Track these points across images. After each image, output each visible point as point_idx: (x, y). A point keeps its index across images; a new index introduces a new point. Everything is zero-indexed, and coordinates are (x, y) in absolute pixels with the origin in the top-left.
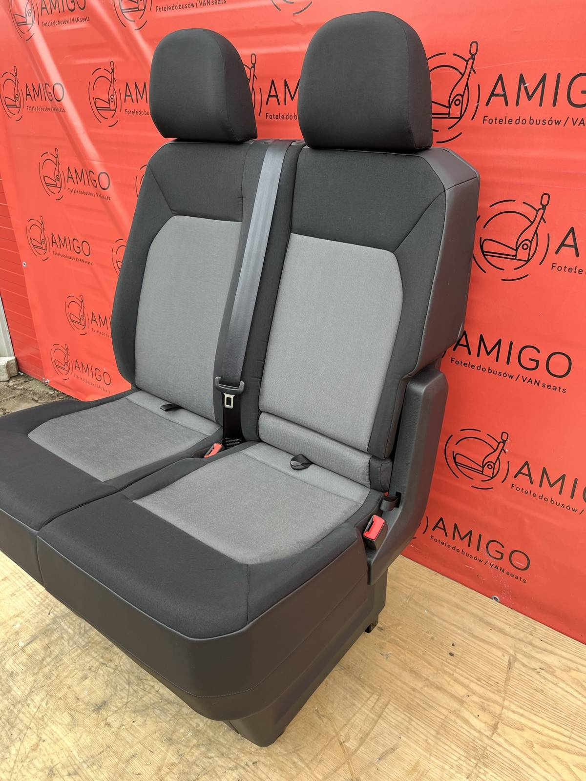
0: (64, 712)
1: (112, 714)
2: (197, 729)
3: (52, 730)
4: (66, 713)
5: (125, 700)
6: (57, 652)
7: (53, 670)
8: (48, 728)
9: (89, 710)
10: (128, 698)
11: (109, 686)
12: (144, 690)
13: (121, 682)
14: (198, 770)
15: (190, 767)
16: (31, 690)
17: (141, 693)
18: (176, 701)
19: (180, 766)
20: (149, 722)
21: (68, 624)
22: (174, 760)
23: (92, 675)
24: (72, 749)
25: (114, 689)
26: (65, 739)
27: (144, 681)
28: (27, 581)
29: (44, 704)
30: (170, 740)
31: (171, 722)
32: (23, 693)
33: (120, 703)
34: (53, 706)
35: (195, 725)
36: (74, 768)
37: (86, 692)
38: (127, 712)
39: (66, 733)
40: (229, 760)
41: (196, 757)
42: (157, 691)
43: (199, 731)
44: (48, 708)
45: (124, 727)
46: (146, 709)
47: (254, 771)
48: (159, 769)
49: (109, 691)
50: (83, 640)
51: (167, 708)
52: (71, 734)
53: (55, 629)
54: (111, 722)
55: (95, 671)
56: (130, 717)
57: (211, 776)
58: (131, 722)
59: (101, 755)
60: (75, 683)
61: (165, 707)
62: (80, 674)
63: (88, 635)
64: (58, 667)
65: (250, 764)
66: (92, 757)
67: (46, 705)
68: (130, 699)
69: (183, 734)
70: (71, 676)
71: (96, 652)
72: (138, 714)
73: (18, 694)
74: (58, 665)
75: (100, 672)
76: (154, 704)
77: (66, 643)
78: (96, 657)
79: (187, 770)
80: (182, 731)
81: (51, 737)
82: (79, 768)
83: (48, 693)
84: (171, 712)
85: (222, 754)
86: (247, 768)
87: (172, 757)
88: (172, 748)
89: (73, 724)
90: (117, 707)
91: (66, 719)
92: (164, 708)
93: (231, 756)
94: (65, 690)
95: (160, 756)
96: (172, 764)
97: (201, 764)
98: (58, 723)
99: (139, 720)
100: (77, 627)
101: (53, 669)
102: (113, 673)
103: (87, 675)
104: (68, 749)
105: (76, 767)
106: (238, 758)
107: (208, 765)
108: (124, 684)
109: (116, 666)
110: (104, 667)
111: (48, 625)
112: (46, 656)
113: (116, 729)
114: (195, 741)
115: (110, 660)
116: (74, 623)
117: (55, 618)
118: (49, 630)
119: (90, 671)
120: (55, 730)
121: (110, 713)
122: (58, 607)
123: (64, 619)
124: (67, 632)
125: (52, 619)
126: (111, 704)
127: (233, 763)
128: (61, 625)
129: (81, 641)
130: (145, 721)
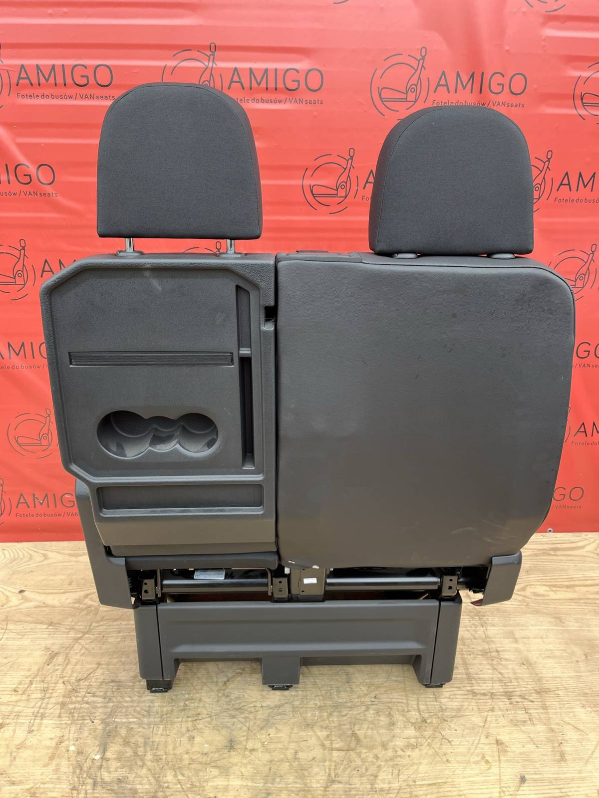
0: (206, 769)
1: (247, 743)
2: (318, 707)
3: (212, 786)
4: (208, 769)
5: (245, 728)
6: (141, 740)
7: (156, 753)
8: (207, 788)
9: (225, 753)
10: (245, 726)
11: (220, 729)
12: (251, 712)
13: (226, 720)
14: (348, 726)
15: (340, 729)
16: (155, 777)
17: (251, 716)
18: (283, 702)
19: (333, 733)
20: (280, 727)
21: (124, 717)
22: (325, 733)
23: (195, 733)
24: (245, 784)
25: (226, 728)
26: (231, 783)
27: (243, 708)
28: (32, 714)
29: (180, 777)
30: (308, 725)
31: (296, 715)
32: (150, 784)
33: (243, 732)
34: (191, 773)
35: (314, 706)
37: (205, 745)
38: (256, 733)
39: (227, 779)
40: (359, 707)
41: (337, 721)
42: (262, 706)
43: (320, 707)
44: (188, 777)
45: (266, 743)
46: (268, 722)
47: (380, 702)
48: (323, 745)
49: (224, 732)
50: (154, 718)
52: (231, 777)
53: (116, 728)
54: (252, 747)
55: (195, 729)
56: (262, 734)
57: (359, 723)
58: (268, 736)
59: (272, 770)
60: (189, 747)
61: (280, 711)
62: (184, 739)
65: (373, 699)
66: (267, 776)
67: (184, 776)
68: (247, 725)
69: (312, 715)
70: (178, 744)
71: (178, 718)
72: (265, 728)
73: (147, 788)
74: (156, 747)
75: (199, 726)
76: (269, 715)
77: (140, 730)
78: (182, 720)
79: (341, 732)
80: (309, 715)
81: (218, 791)
82: (266, 790)
83: (174, 769)
84: (287, 711)
85: (351, 707)
86: (374, 703)
87: (323, 734)
88: (315, 728)
89: (225, 771)
90: (244, 736)
91: (215, 772)
93: (357, 704)
94: (186, 756)
95: (313, 738)
96: (328, 736)
97: (345, 722)
98: (210, 779)
99: (272, 731)
100: (135, 714)
102: (212, 720)
103: (191, 736)
104: (242, 786)
105: (263, 791)
106: (362, 703)
107: (349, 719)
108: (230, 720)
109: (208, 714)
110: (198, 721)
111: (104, 729)
112: (135, 749)
113: (262, 748)
114: (325, 714)
115: (197, 714)
116: (127, 713)
117: (103, 721)
118: (110, 732)
119: (190, 732)
120: (215, 784)
121: (244, 743)
122: (94, 713)
123: (115, 717)
124: (130, 722)
125: (101, 723)
126: (237, 738)
127: (363, 707)
128: (116, 722)
129: (152, 719)
130: (277, 728)
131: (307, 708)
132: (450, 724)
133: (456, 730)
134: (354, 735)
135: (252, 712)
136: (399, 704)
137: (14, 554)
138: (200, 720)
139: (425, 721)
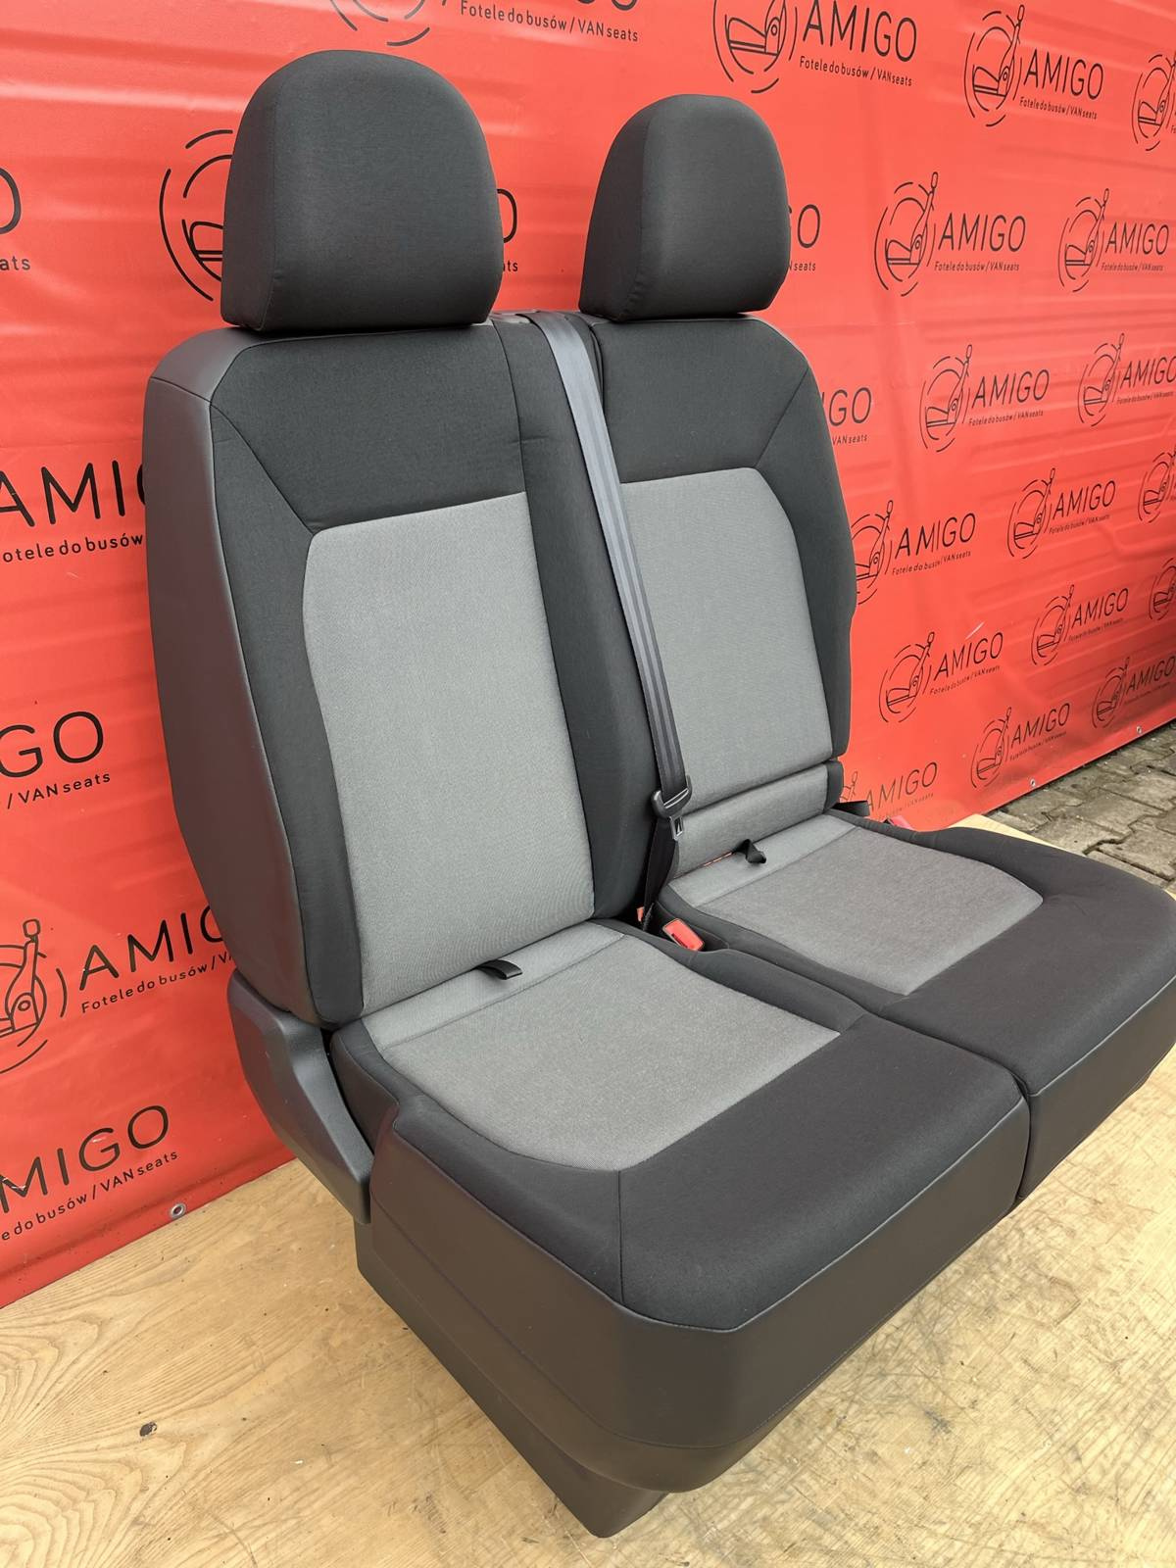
0: (955, 1485)
1: (951, 1399)
3: (997, 1503)
4: (958, 1483)
5: (921, 1380)
6: (806, 1525)
7: (856, 1525)
8: (996, 1511)
9: (947, 1439)
10: (916, 1376)
11: (890, 1409)
13: (880, 1388)
14: (1032, 1275)
15: (1030, 1285)
19: (1029, 1298)
20: (960, 1341)
21: (725, 1512)
22: (1022, 1305)
23: (865, 1444)
24: (1029, 1461)
25: (896, 1400)
26: (1014, 1475)
29: (942, 1530)
30: (987, 1310)
31: (955, 1307)
33: (926, 1387)
34: (945, 1509)
35: (957, 1276)
36: (1067, 1452)
37: (907, 1451)
38: (944, 1375)
39: (1001, 1475)
41: (1011, 1276)
44: (952, 1519)
45: (975, 1379)
46: (935, 1345)
48: (1041, 1325)
49: (903, 1408)
51: (930, 1314)
52: (1001, 1465)
53: (739, 1540)
54: (967, 1400)
55: (857, 1439)
56: (953, 1371)
58: (964, 1367)
59: (1033, 1411)
60: (887, 1473)
62: (865, 1467)
63: (760, 1463)
64: (846, 1515)
66: (1039, 1425)
67: (945, 1523)
68: (917, 1372)
69: (974, 1292)
70: (869, 1484)
71: (809, 1442)
72: (946, 1358)
74: (842, 1516)
75: (858, 1429)
76: (923, 1334)
77: (781, 1509)
78: (820, 1439)
79: (1035, 1289)
80: (970, 1294)
81: (1013, 1503)
82: (1063, 1445)
83: (916, 1525)
84: (937, 1308)
86: (1016, 1218)
87: (1019, 1308)
88: (1002, 1308)
89: (980, 1464)
90: (936, 1393)
91: (971, 1479)
92: (930, 1318)
94: (904, 1491)
95: (1018, 1324)
96: (1029, 1307)
97: (1021, 1271)
98: (981, 1494)
99: (957, 1355)
100: (736, 1490)
101: (853, 1524)
102: (861, 1404)
103: (867, 1454)
104: (1031, 1468)
105: (1063, 1450)
107: (1021, 1263)
108: (885, 1383)
109: (843, 1401)
110: (844, 1423)
111: (724, 1559)
112: (820, 1548)
113: (981, 1390)
114: (986, 1277)
115: (828, 1413)
116: (721, 1501)
117: (702, 1548)
118: (739, 1556)
119: (857, 1448)
120: (997, 1496)
121: (949, 1403)
122: (666, 1546)
123: (709, 1524)
124: (748, 1512)
125: (704, 1553)
126: (931, 1403)
127: (1013, 1233)
128: (726, 1529)
129: (775, 1477)
130: (958, 1346)
131: (954, 1285)
132: (1124, 1187)
133: (1139, 1190)
134: (1054, 1281)
135: (897, 1348)
136: (1043, 1199)
138: (845, 1417)
139: (1096, 1202)
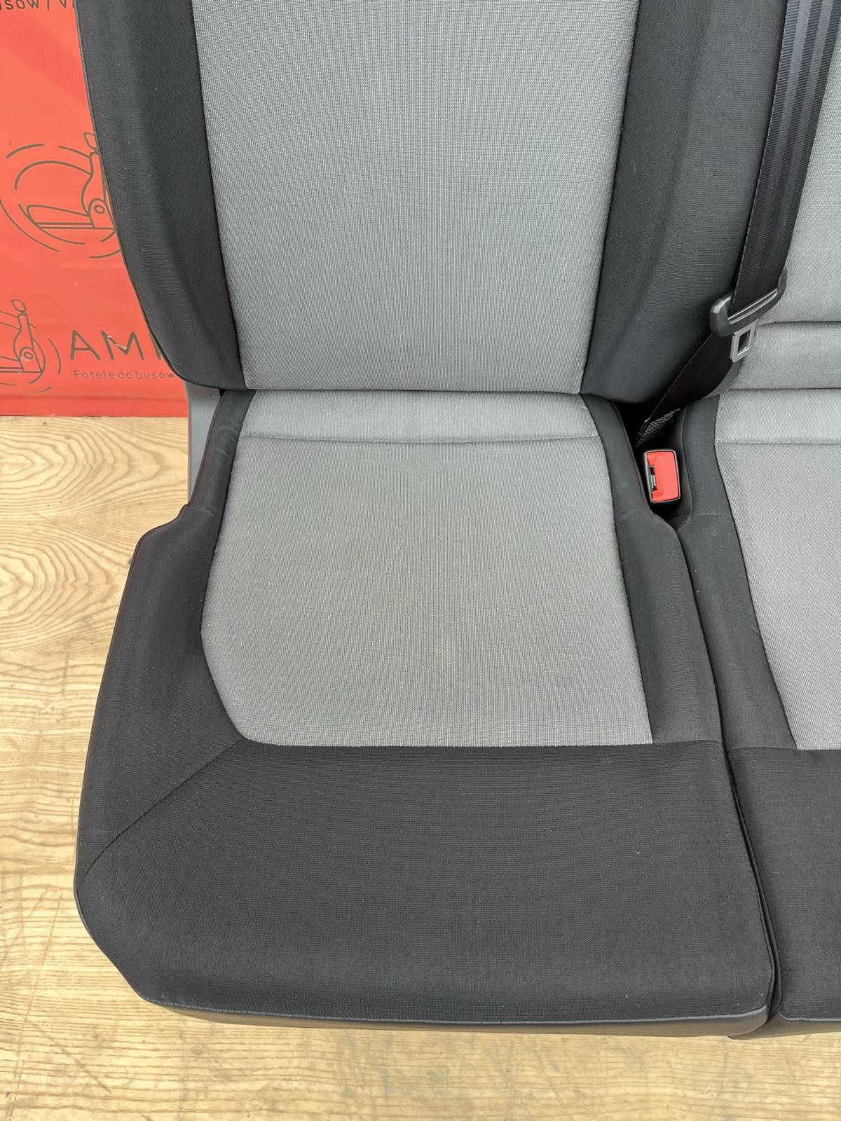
137: (94, 453)
